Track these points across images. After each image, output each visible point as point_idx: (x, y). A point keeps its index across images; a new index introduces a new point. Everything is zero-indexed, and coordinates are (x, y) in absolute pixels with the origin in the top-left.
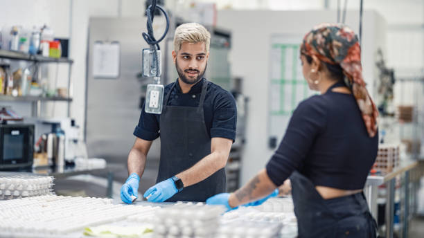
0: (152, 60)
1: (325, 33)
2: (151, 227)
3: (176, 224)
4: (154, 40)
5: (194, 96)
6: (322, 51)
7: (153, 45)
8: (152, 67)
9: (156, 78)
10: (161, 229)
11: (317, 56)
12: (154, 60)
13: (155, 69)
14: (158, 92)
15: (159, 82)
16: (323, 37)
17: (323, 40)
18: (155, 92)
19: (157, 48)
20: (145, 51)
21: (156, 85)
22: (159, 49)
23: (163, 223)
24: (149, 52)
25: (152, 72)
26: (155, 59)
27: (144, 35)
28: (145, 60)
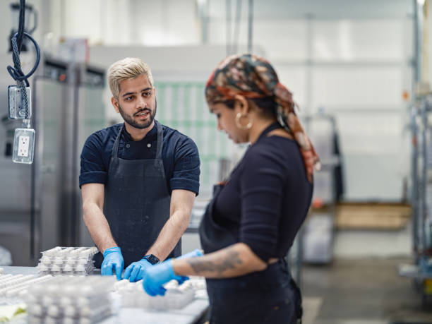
0: (19, 99)
1: (239, 65)
2: (23, 306)
3: (56, 304)
4: (22, 75)
5: (149, 145)
6: (245, 87)
7: (21, 80)
8: (21, 108)
9: (25, 121)
10: (37, 309)
11: (241, 94)
12: (22, 99)
13: (24, 110)
14: (28, 138)
15: (29, 126)
16: (239, 70)
17: (242, 73)
18: (24, 138)
19: (25, 84)
20: (11, 88)
21: (25, 130)
22: (28, 85)
23: (40, 303)
24: (16, 89)
25: (20, 113)
26: (24, 97)
27: (9, 68)
28: (11, 99)
